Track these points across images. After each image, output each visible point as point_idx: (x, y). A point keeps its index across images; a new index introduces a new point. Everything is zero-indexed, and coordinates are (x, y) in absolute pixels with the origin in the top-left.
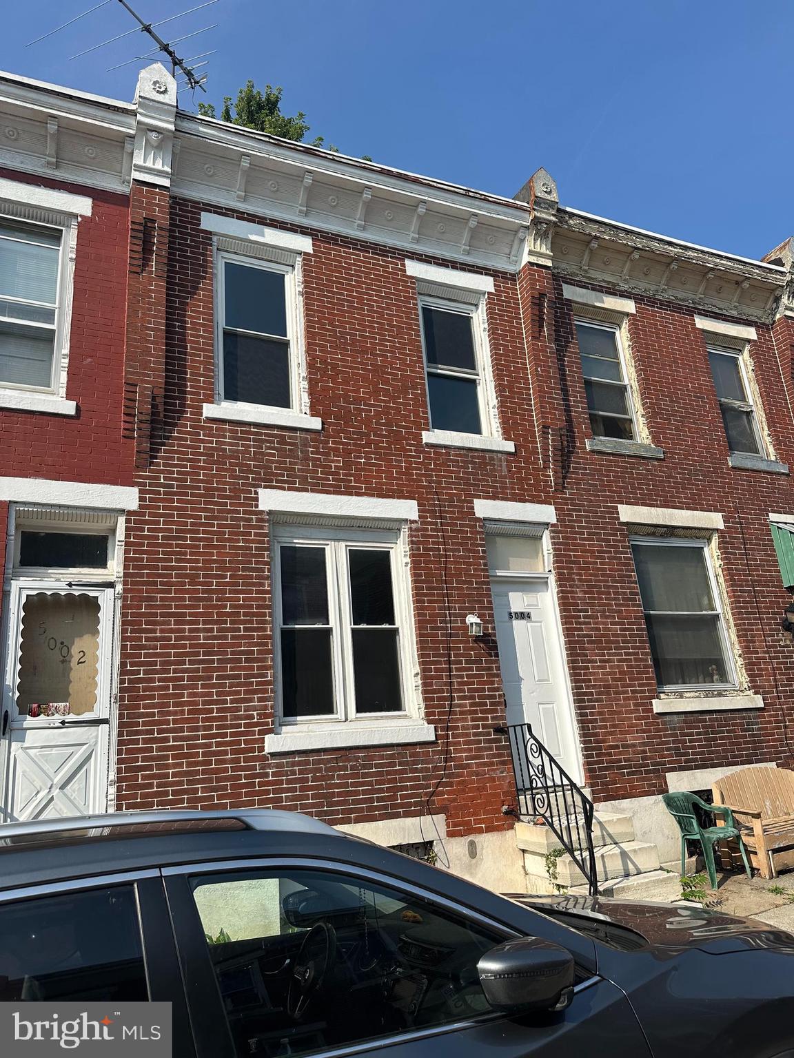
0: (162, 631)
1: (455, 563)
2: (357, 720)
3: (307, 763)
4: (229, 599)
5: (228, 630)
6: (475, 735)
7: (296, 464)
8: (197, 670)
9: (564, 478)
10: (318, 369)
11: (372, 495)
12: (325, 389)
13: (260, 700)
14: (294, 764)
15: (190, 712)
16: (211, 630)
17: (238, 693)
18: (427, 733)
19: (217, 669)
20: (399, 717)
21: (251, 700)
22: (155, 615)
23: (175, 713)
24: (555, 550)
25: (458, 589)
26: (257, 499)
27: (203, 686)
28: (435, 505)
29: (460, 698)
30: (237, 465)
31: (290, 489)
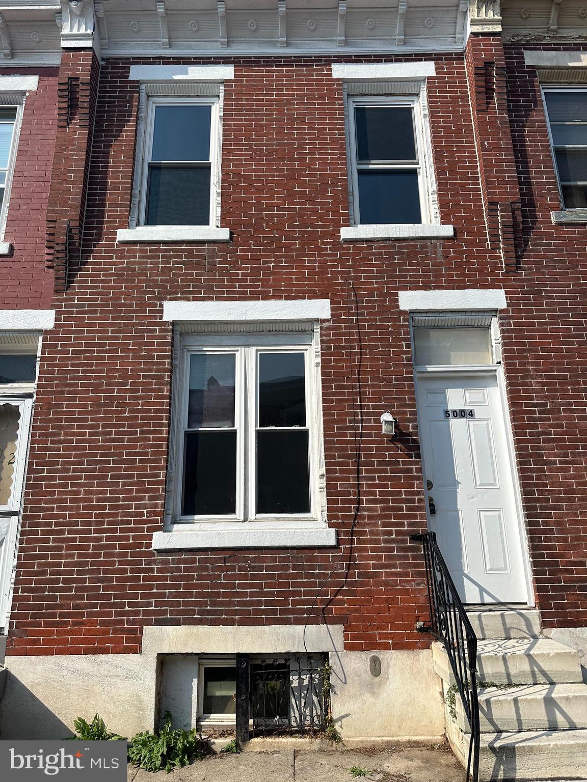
0: (66, 435)
1: (371, 360)
2: (256, 520)
3: (194, 561)
4: (128, 405)
5: (124, 433)
6: (386, 541)
7: (202, 275)
8: (94, 470)
9: (518, 257)
10: (230, 183)
11: (280, 298)
12: (236, 201)
13: (151, 498)
14: (179, 561)
15: (85, 508)
16: (110, 433)
17: (131, 491)
18: (328, 537)
19: (112, 469)
20: (304, 519)
21: (143, 499)
22: (61, 420)
23: (71, 508)
24: (503, 338)
25: (373, 386)
26: (161, 311)
27: (98, 485)
28: (352, 302)
29: (369, 501)
30: (144, 281)
31: (194, 299)
